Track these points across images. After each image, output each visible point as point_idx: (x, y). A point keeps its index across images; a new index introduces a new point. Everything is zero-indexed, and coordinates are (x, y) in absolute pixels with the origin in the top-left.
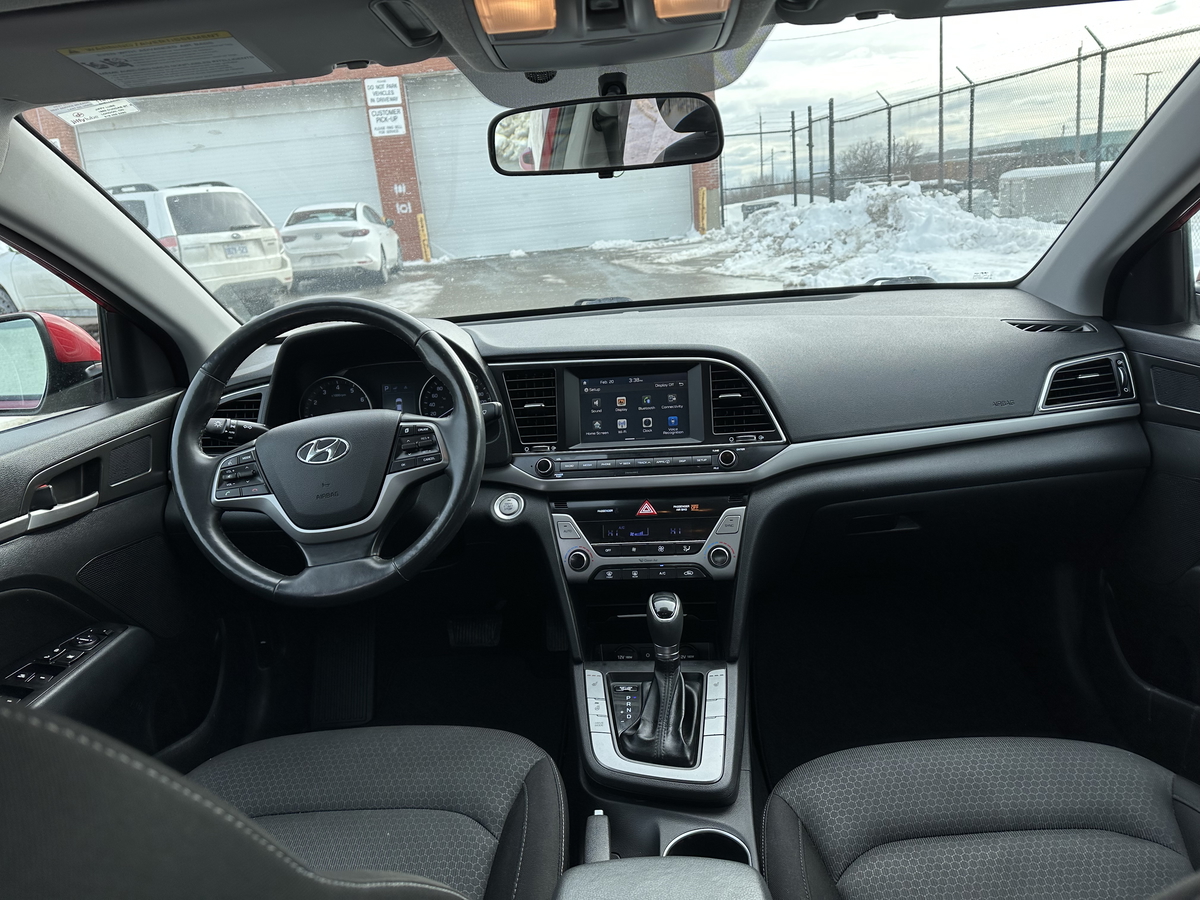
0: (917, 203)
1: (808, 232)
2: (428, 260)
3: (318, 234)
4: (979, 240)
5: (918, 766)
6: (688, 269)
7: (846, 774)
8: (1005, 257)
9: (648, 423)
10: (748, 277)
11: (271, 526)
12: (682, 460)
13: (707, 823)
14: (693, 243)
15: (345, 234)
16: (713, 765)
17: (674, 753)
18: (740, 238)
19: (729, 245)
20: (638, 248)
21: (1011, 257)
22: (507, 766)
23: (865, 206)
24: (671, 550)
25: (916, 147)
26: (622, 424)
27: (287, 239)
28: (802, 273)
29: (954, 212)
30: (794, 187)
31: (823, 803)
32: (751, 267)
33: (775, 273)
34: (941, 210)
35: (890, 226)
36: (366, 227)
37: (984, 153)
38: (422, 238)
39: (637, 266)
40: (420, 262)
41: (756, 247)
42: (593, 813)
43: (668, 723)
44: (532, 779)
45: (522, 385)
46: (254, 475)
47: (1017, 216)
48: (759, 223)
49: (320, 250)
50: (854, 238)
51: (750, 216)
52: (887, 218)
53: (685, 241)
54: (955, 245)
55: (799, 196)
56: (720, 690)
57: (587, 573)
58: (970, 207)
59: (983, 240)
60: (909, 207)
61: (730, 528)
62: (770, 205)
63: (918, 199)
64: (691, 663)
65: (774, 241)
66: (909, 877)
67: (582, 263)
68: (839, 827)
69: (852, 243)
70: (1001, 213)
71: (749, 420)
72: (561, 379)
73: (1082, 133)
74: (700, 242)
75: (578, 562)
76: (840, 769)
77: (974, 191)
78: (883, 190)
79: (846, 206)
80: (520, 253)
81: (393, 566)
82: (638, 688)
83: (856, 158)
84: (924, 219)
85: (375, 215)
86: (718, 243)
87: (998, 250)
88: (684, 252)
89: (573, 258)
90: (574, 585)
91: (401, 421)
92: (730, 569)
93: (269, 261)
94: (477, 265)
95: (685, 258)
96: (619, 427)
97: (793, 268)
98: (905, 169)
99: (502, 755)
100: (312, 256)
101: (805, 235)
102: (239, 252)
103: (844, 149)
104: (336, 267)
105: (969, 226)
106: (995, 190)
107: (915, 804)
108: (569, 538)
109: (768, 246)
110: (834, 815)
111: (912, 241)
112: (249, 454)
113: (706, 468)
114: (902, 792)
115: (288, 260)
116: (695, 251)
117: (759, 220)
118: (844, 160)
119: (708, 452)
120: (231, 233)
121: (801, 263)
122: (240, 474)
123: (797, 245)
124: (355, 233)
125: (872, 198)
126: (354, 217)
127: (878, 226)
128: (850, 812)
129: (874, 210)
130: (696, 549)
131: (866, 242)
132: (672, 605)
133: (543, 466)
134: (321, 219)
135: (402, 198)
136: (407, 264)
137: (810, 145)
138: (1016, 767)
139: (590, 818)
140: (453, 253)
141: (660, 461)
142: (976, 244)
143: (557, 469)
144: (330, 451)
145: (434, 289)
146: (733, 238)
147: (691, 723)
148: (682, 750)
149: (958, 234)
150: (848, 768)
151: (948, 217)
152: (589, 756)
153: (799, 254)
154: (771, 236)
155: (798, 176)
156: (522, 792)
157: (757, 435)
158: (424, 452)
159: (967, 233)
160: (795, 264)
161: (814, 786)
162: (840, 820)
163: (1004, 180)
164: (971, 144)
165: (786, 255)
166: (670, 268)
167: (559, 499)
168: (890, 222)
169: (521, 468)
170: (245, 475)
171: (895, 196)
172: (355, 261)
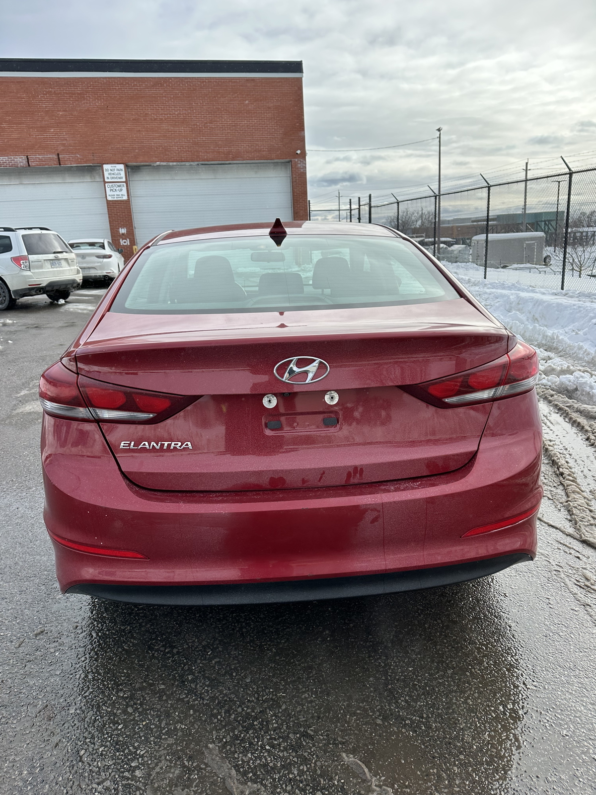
3: (84, 256)
15: (99, 257)
36: (110, 254)
49: (87, 265)
85: (113, 247)
93: (72, 270)
104: (93, 275)
115: (80, 270)
120: (54, 255)
124: (105, 257)
126: (103, 247)
135: (123, 236)
163: (474, 240)
172: (105, 272)
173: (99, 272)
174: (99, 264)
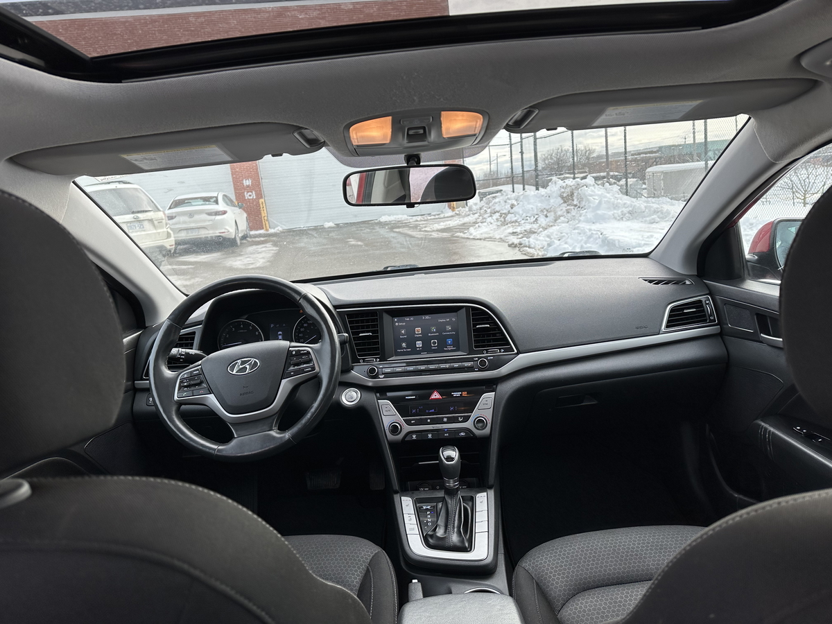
0: (592, 191)
1: (523, 210)
2: (267, 230)
3: (191, 214)
4: (633, 214)
5: (602, 545)
6: (445, 235)
7: (560, 552)
8: (650, 225)
9: (434, 343)
10: (485, 239)
11: (211, 414)
12: (456, 365)
13: (480, 584)
14: (447, 217)
15: (210, 214)
16: (482, 549)
17: (458, 544)
18: (478, 214)
19: (471, 219)
20: (411, 221)
21: (654, 226)
22: (358, 557)
23: (559, 193)
24: (451, 421)
25: (591, 152)
26: (419, 344)
27: (171, 218)
28: (520, 236)
29: (617, 196)
30: (512, 179)
31: (547, 570)
32: (486, 233)
33: (502, 236)
34: (608, 195)
35: (576, 206)
36: (225, 209)
37: (635, 154)
38: (263, 215)
39: (410, 232)
40: (262, 232)
41: (489, 220)
42: (411, 582)
43: (454, 526)
44: (373, 563)
45: (357, 322)
46: (201, 382)
47: (658, 197)
48: (491, 204)
49: (193, 225)
50: (552, 213)
51: (484, 199)
52: (573, 200)
53: (442, 216)
54: (618, 218)
55: (515, 186)
56: (484, 504)
57: (400, 437)
58: (627, 192)
59: (636, 215)
60: (587, 193)
61: (486, 405)
62: (497, 192)
63: (593, 188)
64: (465, 490)
65: (501, 216)
66: (599, 609)
67: (374, 231)
68: (557, 583)
69: (551, 216)
70: (648, 194)
71: (494, 340)
72: (382, 318)
73: (697, 141)
74: (452, 216)
75: (394, 429)
76: (557, 549)
77: (629, 180)
78: (570, 182)
79: (546, 193)
80: (331, 224)
81: (287, 435)
82: (434, 507)
83: (551, 159)
84: (597, 201)
85: (231, 201)
86: (464, 217)
87: (646, 221)
88: (442, 224)
89: (367, 228)
90: (393, 445)
91: (290, 347)
92: (487, 431)
93: (159, 233)
94: (301, 232)
95: (443, 227)
96: (417, 346)
97: (513, 233)
98: (584, 165)
99: (354, 550)
100: (187, 229)
101: (521, 212)
102: (138, 228)
103: (544, 153)
104: (204, 236)
105: (626, 206)
106: (643, 178)
107: (601, 567)
108: (388, 415)
109: (497, 219)
110: (554, 576)
111: (590, 215)
112: (197, 370)
113: (470, 369)
114: (594, 561)
115: (172, 232)
116: (450, 222)
117: (490, 202)
118: (544, 160)
119: (471, 360)
120: (132, 215)
121: (518, 230)
122: (192, 382)
123: (516, 218)
124: (217, 213)
125: (563, 188)
126: (217, 202)
127: (568, 205)
128: (564, 574)
129: (565, 195)
130: (466, 419)
131: (560, 216)
132: (454, 453)
133: (372, 371)
134: (193, 204)
135: (249, 189)
136: (253, 233)
137: (522, 153)
138: (659, 542)
139: (410, 584)
140: (285, 225)
141: (443, 366)
142: (631, 218)
143: (380, 373)
144: (248, 367)
145: (272, 250)
146: (474, 214)
147: (467, 526)
148: (463, 542)
149: (620, 211)
150: (562, 548)
151: (613, 200)
152: (407, 548)
153: (517, 224)
154: (498, 212)
155: (514, 171)
156: (368, 571)
157: (500, 349)
158: (305, 365)
159: (625, 210)
160: (515, 231)
161: (542, 560)
162: (558, 579)
163: (649, 172)
164: (625, 149)
165: (509, 225)
166: (433, 234)
167: (382, 391)
168: (575, 203)
169: (358, 373)
170: (195, 383)
171: (578, 186)
172: (217, 232)
173: (211, 232)
174: (210, 223)
